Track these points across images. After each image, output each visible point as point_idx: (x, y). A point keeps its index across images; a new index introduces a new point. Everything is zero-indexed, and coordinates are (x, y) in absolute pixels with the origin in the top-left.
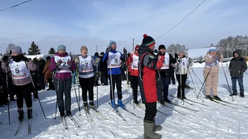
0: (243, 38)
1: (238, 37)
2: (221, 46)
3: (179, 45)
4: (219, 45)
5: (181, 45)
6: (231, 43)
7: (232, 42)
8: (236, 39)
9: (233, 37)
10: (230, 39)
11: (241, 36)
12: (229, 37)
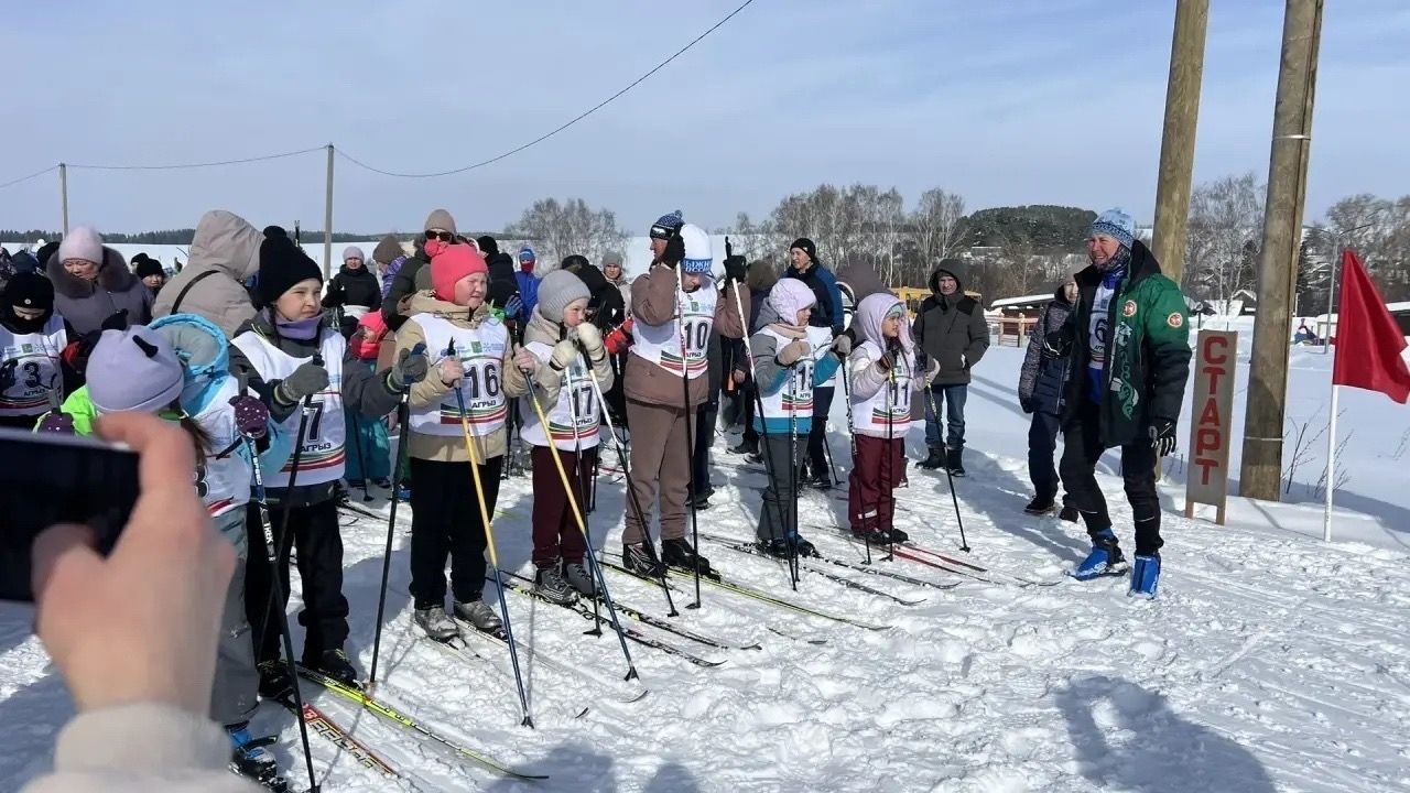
0: (881, 199)
1: (859, 190)
2: (781, 229)
3: (583, 210)
4: (775, 223)
5: (594, 207)
6: (829, 218)
7: (833, 216)
8: (852, 200)
9: (839, 189)
10: (825, 197)
11: (873, 189)
12: (823, 188)
